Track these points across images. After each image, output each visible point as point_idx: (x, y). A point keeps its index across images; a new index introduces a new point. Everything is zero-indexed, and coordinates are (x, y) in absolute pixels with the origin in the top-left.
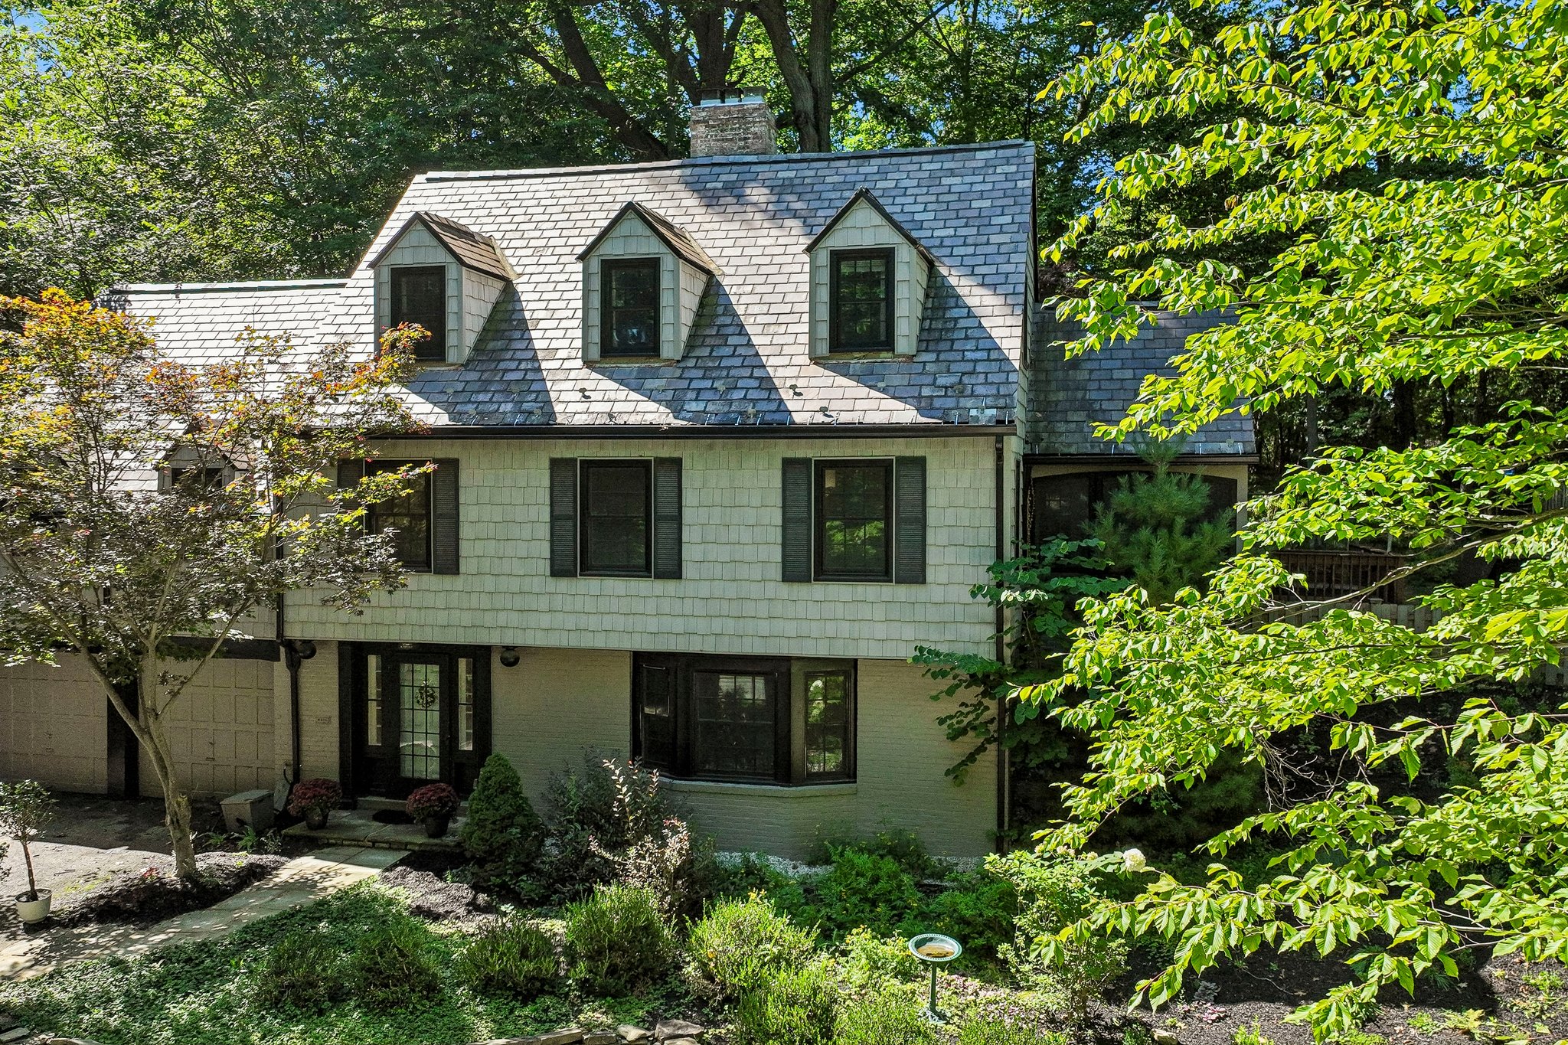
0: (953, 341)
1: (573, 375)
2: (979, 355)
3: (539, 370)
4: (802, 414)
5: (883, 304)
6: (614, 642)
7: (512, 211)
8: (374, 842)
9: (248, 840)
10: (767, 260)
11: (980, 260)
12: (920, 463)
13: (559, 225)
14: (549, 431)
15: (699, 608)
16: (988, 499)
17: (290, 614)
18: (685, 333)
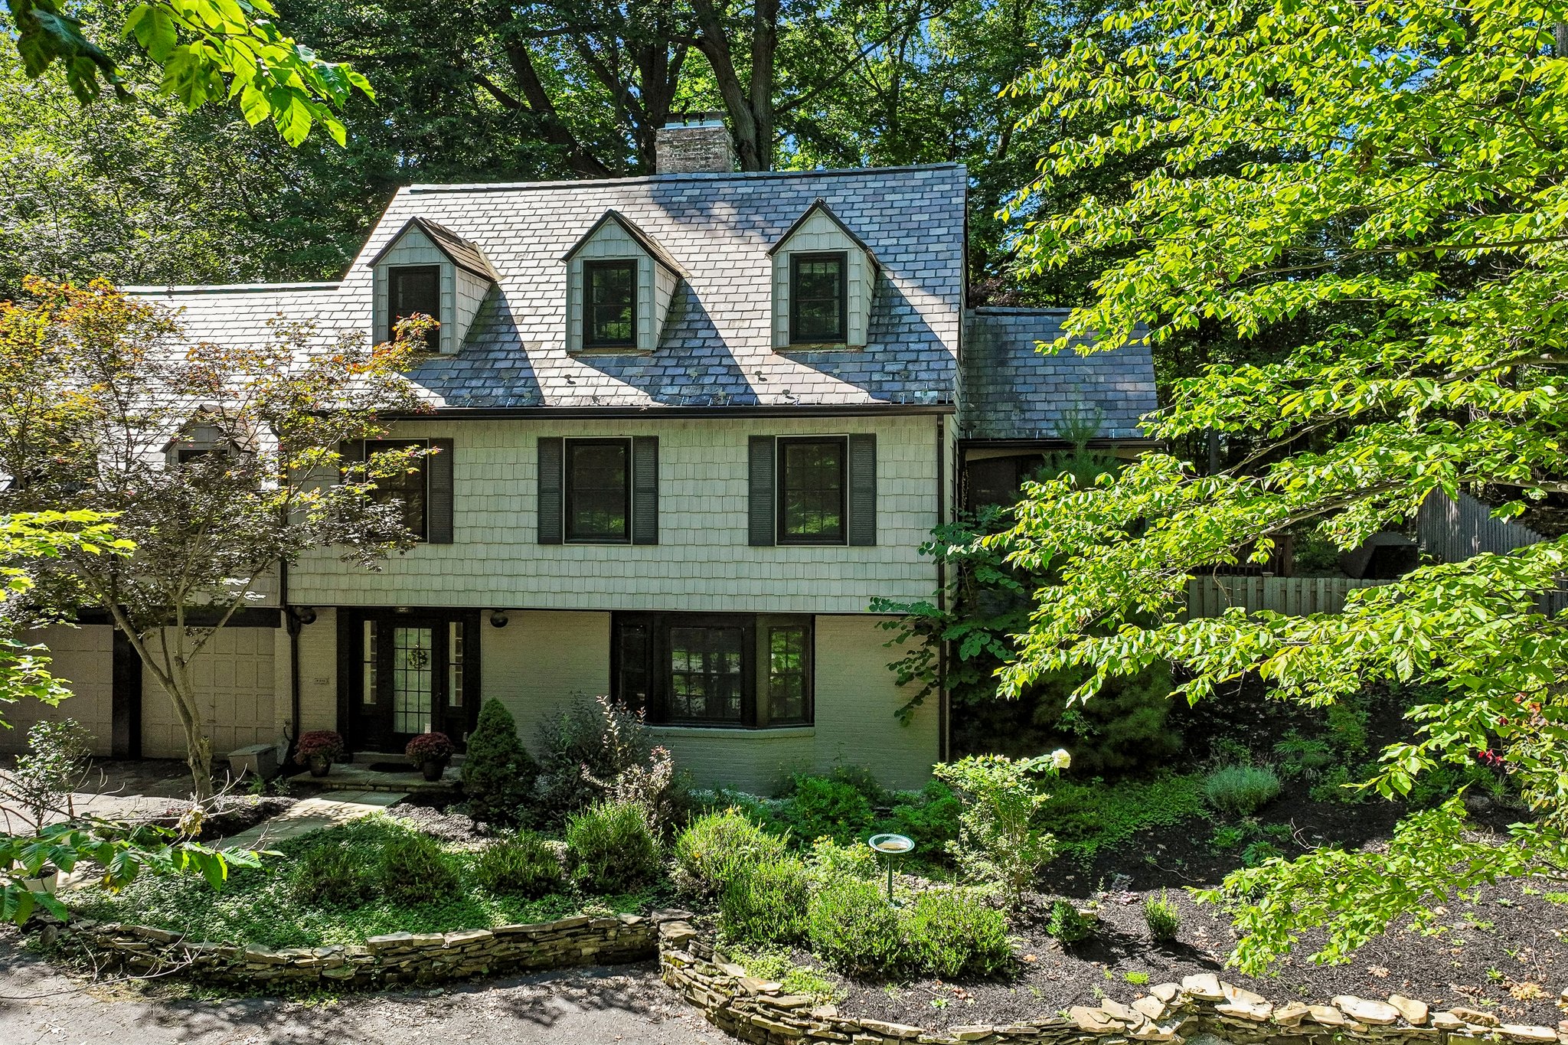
0: (898, 334)
1: (558, 363)
2: (921, 346)
3: (527, 359)
4: (767, 396)
5: (836, 302)
6: (597, 603)
7: (493, 221)
8: (375, 786)
9: (258, 784)
10: (730, 265)
11: (921, 265)
12: (871, 439)
13: (538, 233)
14: (538, 412)
15: (674, 571)
16: (931, 471)
17: (293, 582)
18: (659, 326)
